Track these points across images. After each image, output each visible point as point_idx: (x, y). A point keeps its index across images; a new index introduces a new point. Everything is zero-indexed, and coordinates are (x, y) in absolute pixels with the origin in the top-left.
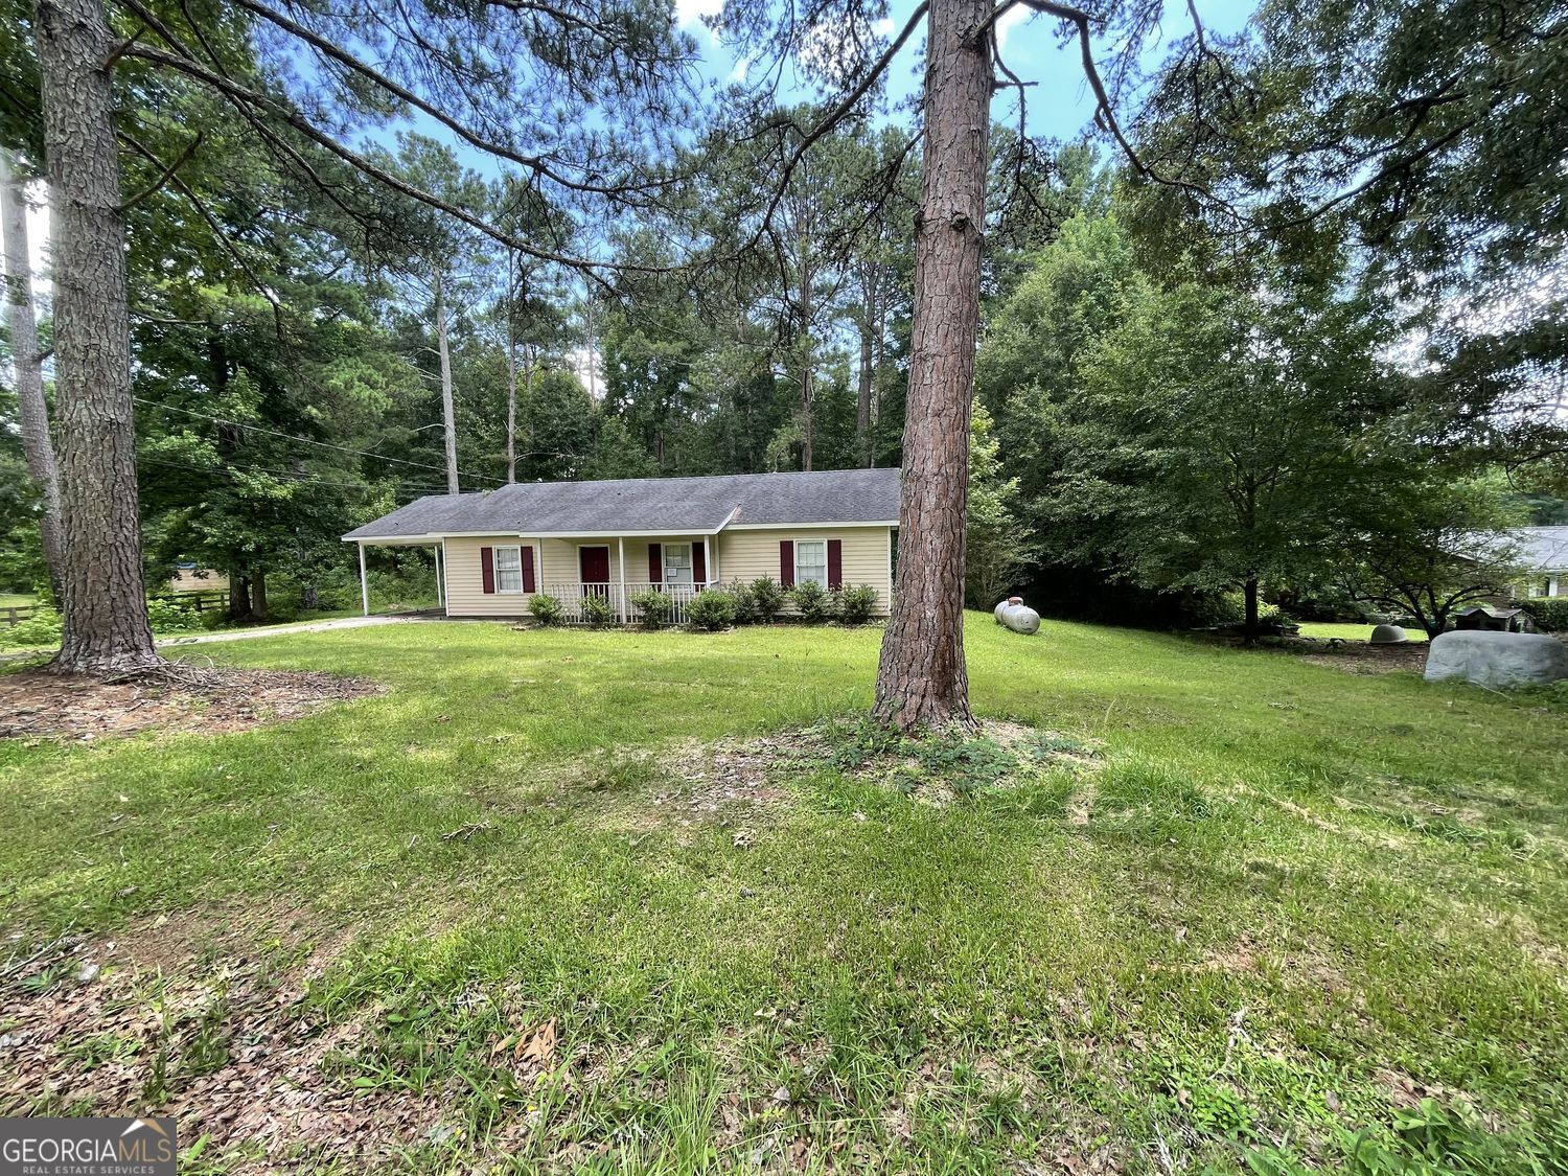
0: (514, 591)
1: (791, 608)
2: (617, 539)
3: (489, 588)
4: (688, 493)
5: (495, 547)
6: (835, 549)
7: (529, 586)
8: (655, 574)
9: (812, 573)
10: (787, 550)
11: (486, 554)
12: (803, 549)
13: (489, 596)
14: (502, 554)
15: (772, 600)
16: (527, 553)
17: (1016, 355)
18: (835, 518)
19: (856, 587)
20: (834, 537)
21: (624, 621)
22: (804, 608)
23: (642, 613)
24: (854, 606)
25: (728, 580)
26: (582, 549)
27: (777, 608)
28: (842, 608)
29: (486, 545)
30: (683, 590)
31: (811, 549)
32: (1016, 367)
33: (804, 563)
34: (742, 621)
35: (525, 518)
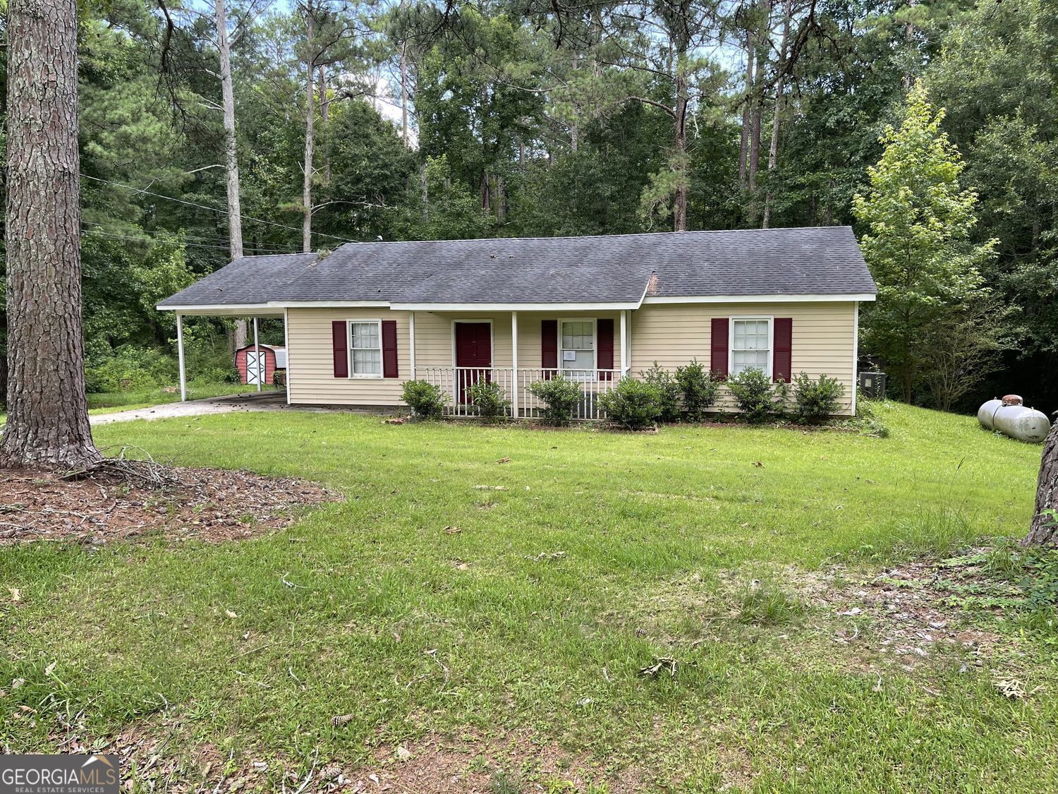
0: (371, 376)
1: (726, 402)
2: (509, 313)
3: (340, 371)
4: (581, 257)
5: (349, 320)
6: (783, 330)
7: (391, 370)
8: (549, 357)
9: (752, 360)
10: (720, 330)
11: (339, 330)
12: (741, 329)
13: (342, 381)
14: (358, 330)
15: (702, 393)
16: (390, 330)
17: (988, 78)
18: (786, 291)
19: (814, 378)
20: (783, 314)
21: (516, 415)
22: (745, 405)
23: (544, 406)
24: (813, 402)
25: (646, 367)
26: (458, 326)
27: (710, 402)
28: (792, 404)
29: (339, 318)
30: (584, 378)
31: (752, 330)
32: (990, 93)
33: (741, 347)
34: (668, 418)
35: (386, 286)
